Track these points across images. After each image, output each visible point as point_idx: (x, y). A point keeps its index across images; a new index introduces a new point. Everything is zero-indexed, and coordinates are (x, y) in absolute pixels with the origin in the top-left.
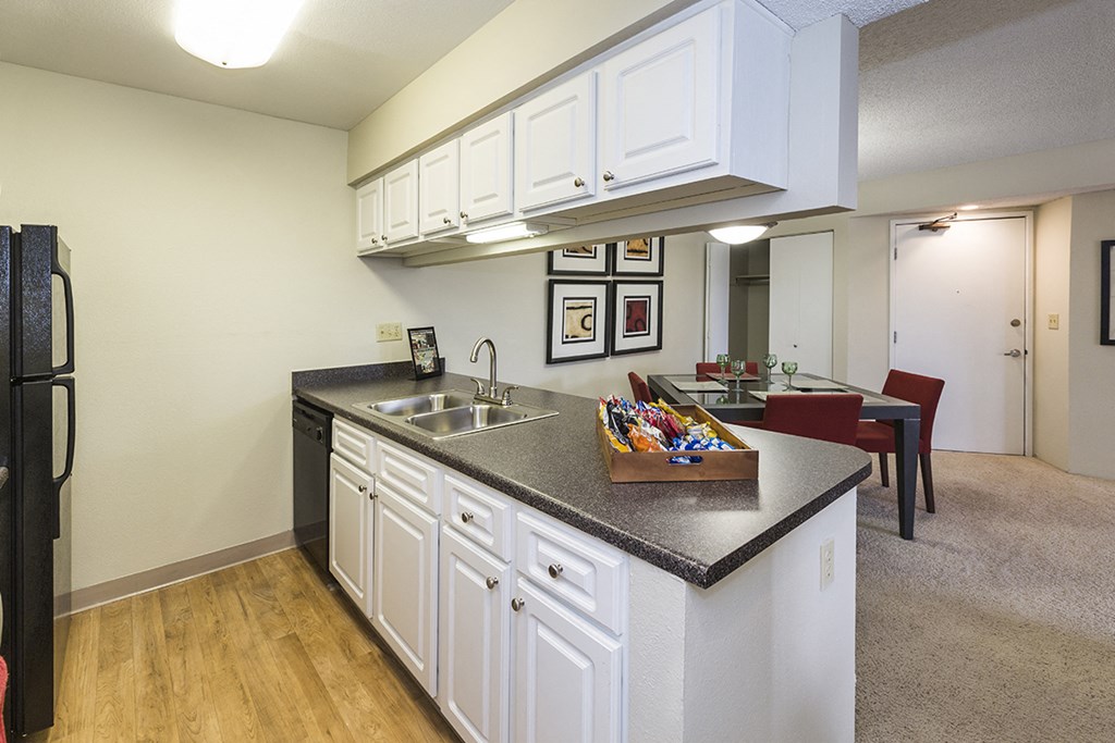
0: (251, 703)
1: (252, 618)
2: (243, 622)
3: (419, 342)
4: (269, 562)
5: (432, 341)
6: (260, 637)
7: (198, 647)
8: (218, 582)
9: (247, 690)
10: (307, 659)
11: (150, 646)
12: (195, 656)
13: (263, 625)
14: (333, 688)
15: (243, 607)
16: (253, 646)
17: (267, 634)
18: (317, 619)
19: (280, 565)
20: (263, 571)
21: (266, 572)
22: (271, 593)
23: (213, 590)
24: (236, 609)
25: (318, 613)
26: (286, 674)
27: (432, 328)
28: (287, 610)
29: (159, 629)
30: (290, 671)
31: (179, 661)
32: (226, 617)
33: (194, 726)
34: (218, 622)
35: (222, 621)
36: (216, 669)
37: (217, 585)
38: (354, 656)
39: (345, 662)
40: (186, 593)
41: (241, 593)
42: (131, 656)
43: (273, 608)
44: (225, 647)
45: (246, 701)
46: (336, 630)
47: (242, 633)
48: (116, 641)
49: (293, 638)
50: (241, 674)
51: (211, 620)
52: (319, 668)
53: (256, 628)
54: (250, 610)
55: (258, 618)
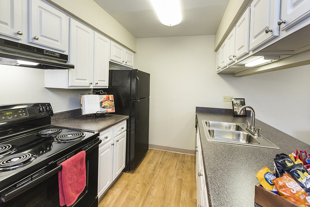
0: (164, 191)
1: (176, 169)
2: (174, 169)
3: (237, 103)
4: (188, 156)
5: (243, 103)
6: (175, 175)
7: (163, 169)
8: (176, 155)
9: (165, 187)
10: (181, 189)
11: (157, 163)
12: (162, 170)
13: (177, 173)
14: (182, 202)
15: (176, 165)
16: (172, 177)
17: (177, 175)
18: (189, 179)
19: (189, 159)
20: (185, 158)
21: (186, 159)
22: (184, 165)
23: (173, 157)
24: (175, 164)
25: (190, 177)
26: (174, 189)
27: (244, 99)
28: (184, 172)
29: (160, 160)
30: (176, 189)
31: (159, 170)
32: (172, 165)
33: (153, 187)
34: (170, 165)
35: (171, 166)
36: (163, 177)
37: (175, 156)
38: (192, 197)
39: (189, 197)
40: (169, 155)
41: (178, 161)
42: (153, 163)
43: (182, 169)
44: (168, 173)
45: (163, 190)
46: (192, 186)
47: (173, 172)
48: (153, 158)
49: (181, 180)
50: (167, 182)
51: (169, 164)
52: (182, 194)
53: (175, 172)
54: (177, 167)
55: (178, 170)
